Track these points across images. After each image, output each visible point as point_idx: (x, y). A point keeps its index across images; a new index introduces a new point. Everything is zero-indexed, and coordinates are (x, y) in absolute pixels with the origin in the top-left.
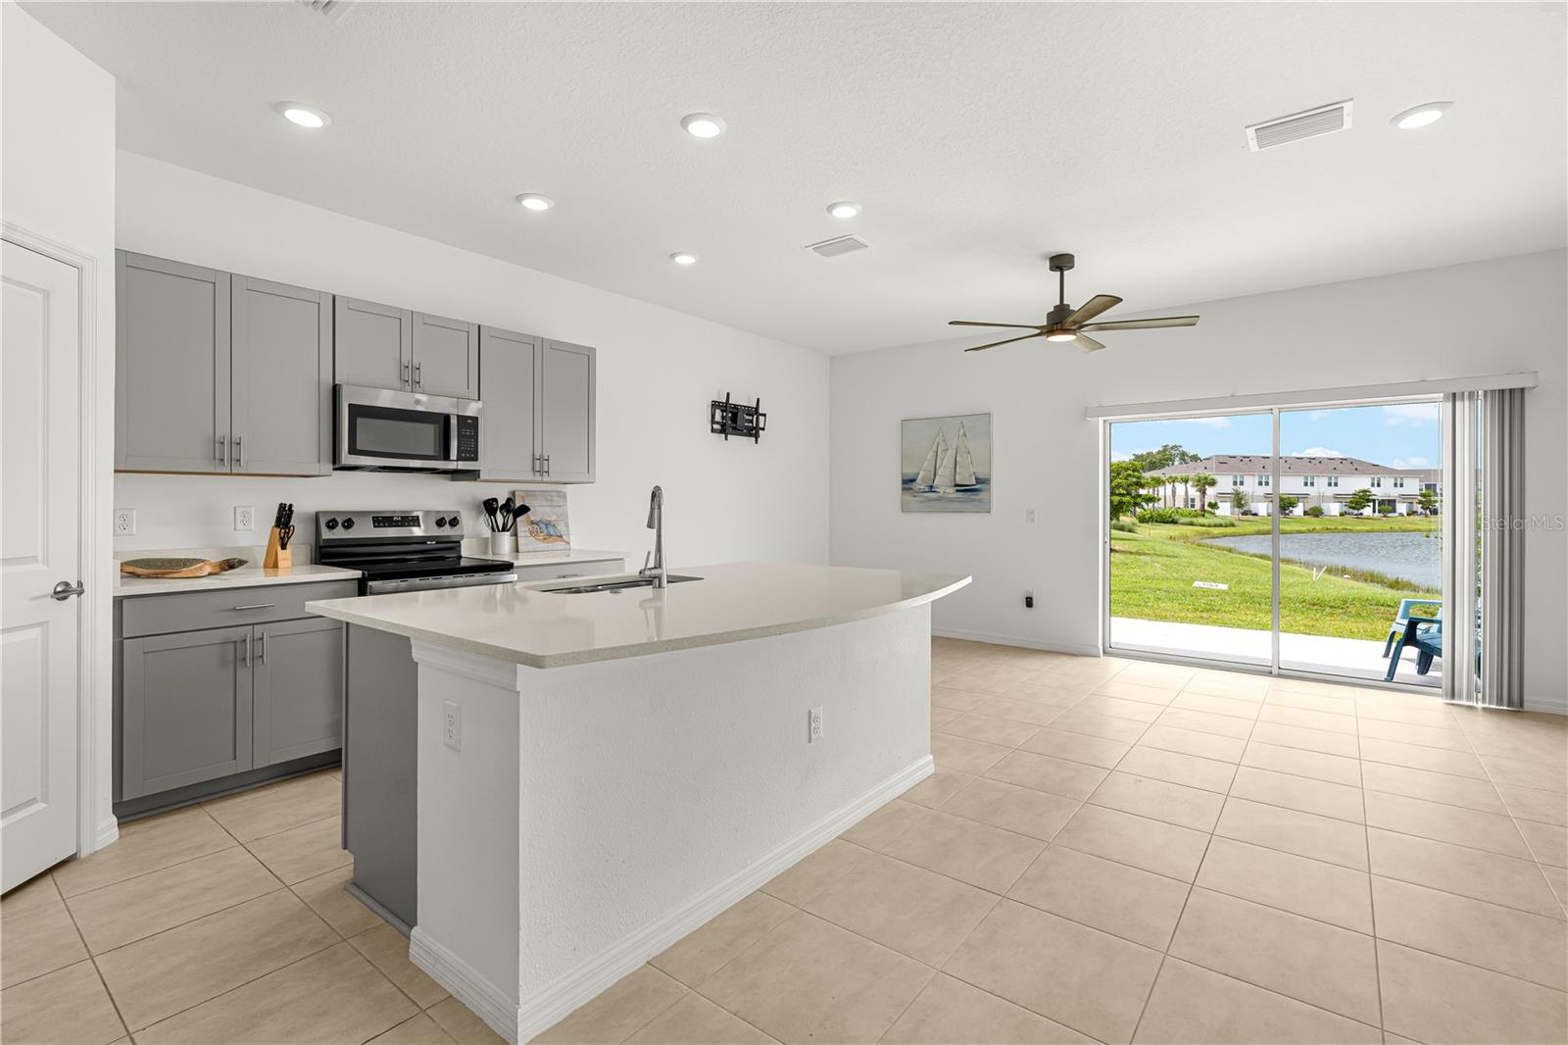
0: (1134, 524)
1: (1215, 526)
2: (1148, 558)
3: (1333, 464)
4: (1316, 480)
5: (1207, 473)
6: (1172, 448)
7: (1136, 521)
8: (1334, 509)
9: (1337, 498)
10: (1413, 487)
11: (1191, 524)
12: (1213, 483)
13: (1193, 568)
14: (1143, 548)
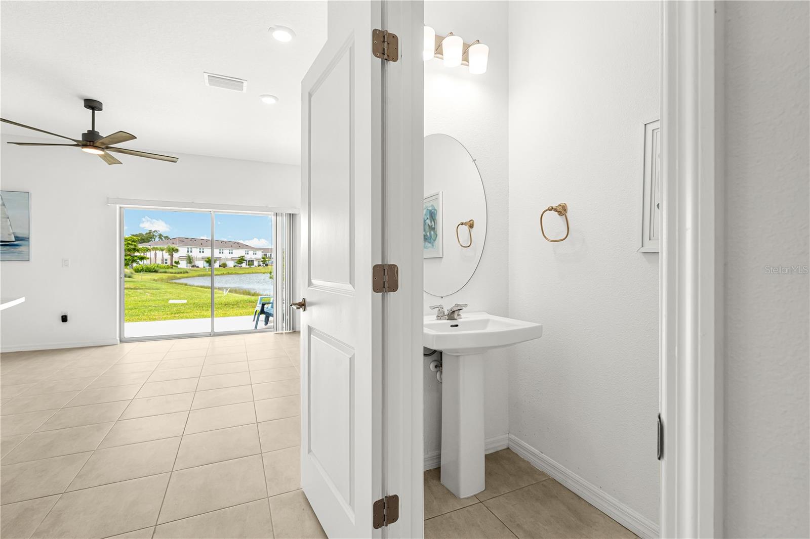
0: (132, 273)
1: (178, 273)
2: (142, 291)
3: (232, 244)
4: (224, 251)
5: (173, 246)
6: (154, 232)
7: (133, 272)
8: (231, 264)
9: (232, 259)
10: (260, 255)
11: (165, 272)
12: (177, 251)
13: (168, 294)
14: (138, 285)
